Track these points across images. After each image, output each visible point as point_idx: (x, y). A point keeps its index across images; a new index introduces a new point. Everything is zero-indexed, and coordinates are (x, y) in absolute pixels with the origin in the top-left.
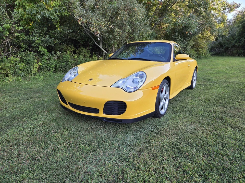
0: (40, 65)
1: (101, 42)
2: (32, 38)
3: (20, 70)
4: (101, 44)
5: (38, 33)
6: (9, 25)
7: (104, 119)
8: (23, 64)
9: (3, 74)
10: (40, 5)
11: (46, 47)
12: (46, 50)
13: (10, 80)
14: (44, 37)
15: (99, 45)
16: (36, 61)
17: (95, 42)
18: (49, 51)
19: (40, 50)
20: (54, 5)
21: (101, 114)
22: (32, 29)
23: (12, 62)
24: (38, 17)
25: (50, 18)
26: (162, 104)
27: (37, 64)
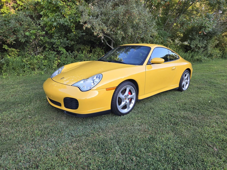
0: (59, 62)
1: (112, 42)
2: (52, 40)
3: (44, 65)
4: (112, 44)
5: (58, 36)
6: (34, 31)
7: (65, 112)
8: (46, 61)
9: (32, 68)
10: (58, 14)
11: (64, 48)
12: (64, 51)
13: (35, 73)
14: (63, 40)
15: (111, 45)
16: (57, 59)
17: (107, 43)
18: (67, 51)
19: (59, 50)
20: (70, 13)
21: (63, 108)
22: (54, 33)
23: (39, 59)
24: (54, 24)
25: (64, 25)
26: (123, 103)
27: (57, 61)
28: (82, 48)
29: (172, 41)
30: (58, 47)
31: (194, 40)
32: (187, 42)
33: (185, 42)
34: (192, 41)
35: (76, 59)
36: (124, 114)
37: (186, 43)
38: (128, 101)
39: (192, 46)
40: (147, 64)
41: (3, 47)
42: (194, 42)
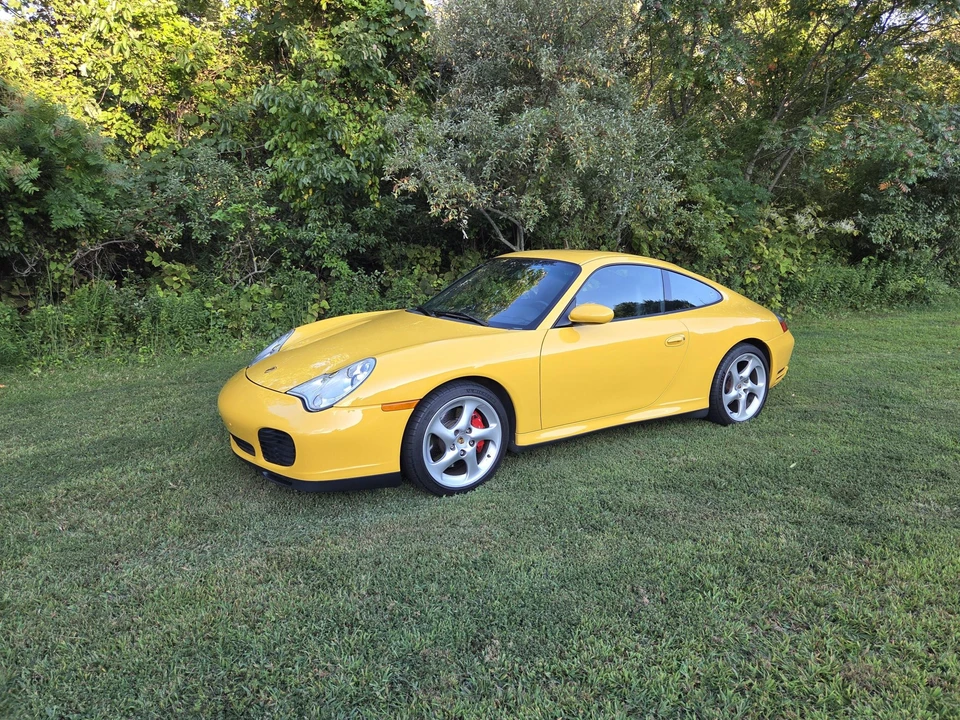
0: (323, 309)
2: (302, 234)
3: (273, 320)
4: (520, 241)
5: (319, 220)
6: (240, 206)
7: (265, 473)
8: (280, 305)
9: (231, 329)
10: (317, 147)
11: (343, 257)
12: (343, 267)
13: (243, 346)
15: (513, 245)
16: (316, 296)
17: (500, 235)
18: (353, 267)
19: (326, 267)
20: (362, 138)
21: (260, 460)
22: (308, 207)
23: (255, 299)
24: (304, 181)
25: (337, 182)
26: (449, 456)
27: (316, 306)
28: (411, 254)
29: (781, 220)
30: (320, 257)
31: (886, 211)
32: (851, 222)
33: (843, 224)
34: (876, 215)
35: (385, 297)
36: (451, 491)
37: (847, 227)
38: (470, 449)
39: (877, 238)
40: (555, 326)
41: (147, 260)
42: (883, 220)
